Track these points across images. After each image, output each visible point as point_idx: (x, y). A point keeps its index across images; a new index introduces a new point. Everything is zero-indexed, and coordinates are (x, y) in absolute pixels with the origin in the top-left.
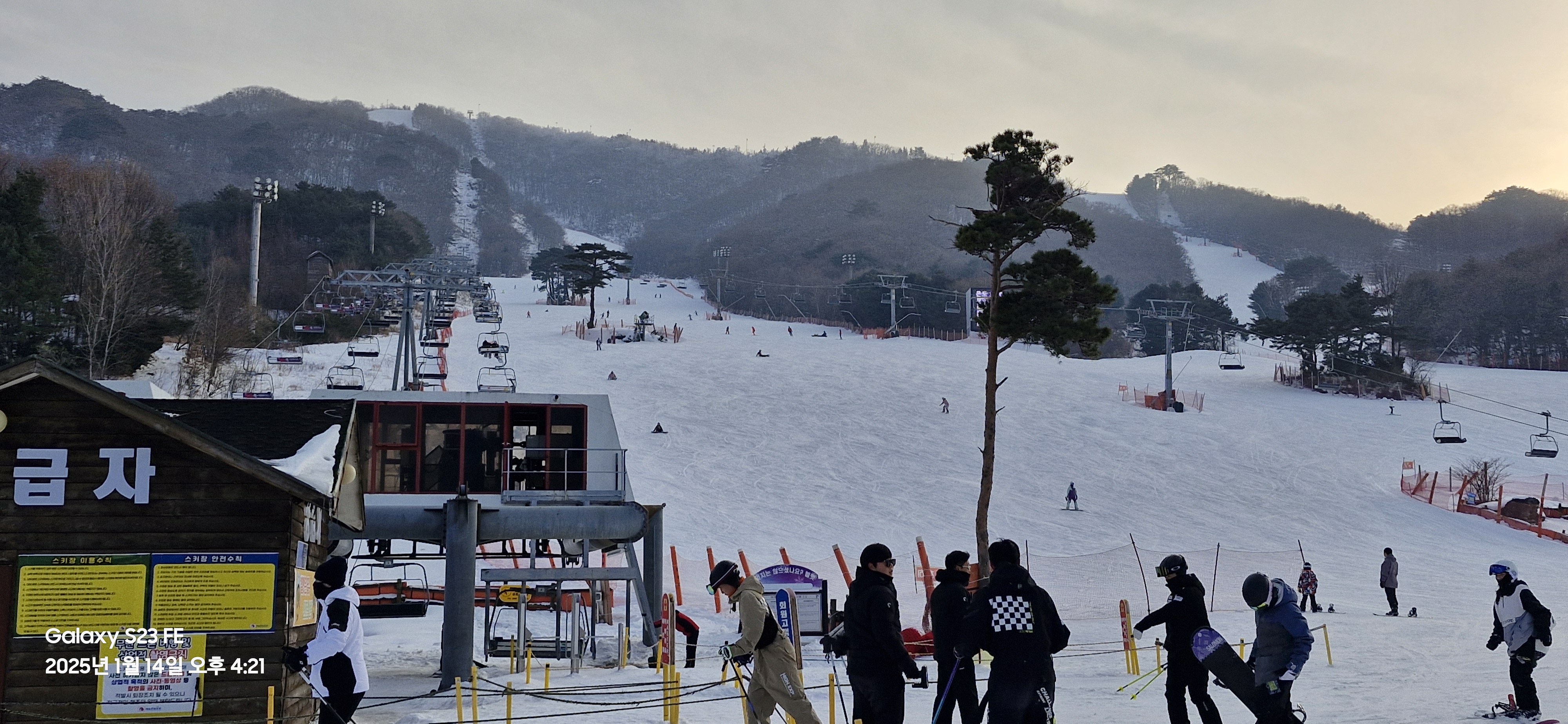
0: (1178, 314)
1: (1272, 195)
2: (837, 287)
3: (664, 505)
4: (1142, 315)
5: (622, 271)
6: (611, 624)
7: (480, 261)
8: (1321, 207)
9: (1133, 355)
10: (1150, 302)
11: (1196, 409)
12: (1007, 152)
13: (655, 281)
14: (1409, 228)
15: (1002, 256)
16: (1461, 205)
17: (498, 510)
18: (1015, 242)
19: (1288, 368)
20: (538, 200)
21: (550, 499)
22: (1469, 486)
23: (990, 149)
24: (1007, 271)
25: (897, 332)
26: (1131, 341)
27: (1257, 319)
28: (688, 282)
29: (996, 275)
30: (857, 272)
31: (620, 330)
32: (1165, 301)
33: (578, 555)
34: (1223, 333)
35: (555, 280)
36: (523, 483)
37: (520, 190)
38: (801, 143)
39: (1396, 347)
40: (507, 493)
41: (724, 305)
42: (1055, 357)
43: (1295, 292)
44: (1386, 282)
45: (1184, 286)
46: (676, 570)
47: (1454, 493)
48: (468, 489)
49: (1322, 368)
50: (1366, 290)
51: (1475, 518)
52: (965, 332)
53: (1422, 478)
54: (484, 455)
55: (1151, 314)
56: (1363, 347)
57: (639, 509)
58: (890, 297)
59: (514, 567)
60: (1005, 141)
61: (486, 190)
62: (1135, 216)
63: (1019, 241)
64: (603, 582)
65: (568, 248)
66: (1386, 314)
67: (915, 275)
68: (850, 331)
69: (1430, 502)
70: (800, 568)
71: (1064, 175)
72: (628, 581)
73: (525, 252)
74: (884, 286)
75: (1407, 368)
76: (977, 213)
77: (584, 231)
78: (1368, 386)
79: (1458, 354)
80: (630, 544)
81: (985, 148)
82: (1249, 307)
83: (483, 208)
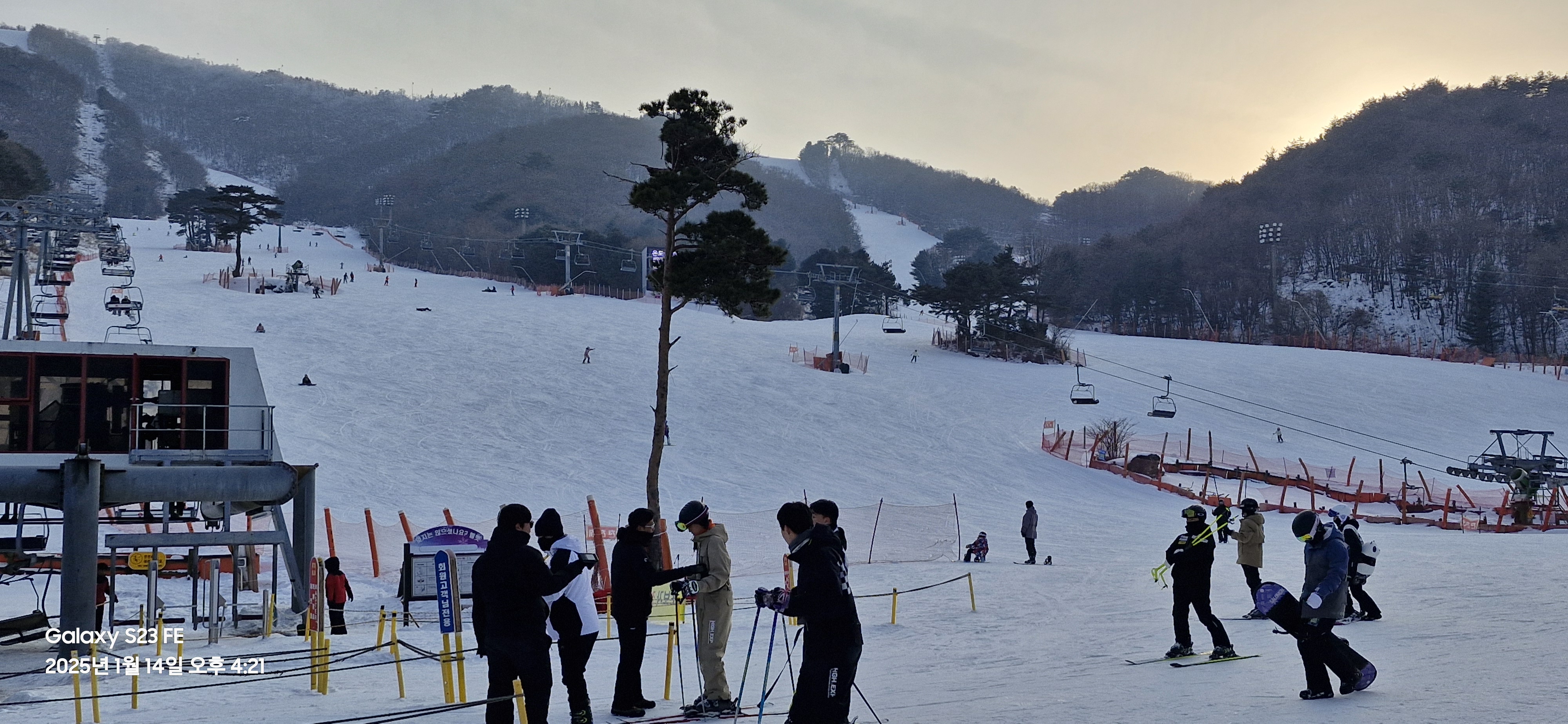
0: (845, 279)
1: (934, 167)
2: (509, 241)
3: (317, 465)
4: (812, 279)
5: (272, 216)
6: (257, 592)
7: (107, 201)
8: (978, 180)
9: (804, 317)
10: (819, 266)
11: (860, 371)
12: (682, 111)
13: (309, 229)
14: (1054, 204)
15: (676, 215)
16: (1101, 184)
17: (124, 471)
18: (690, 201)
19: (945, 333)
20: (176, 137)
21: (186, 459)
22: (1100, 443)
23: (666, 106)
24: (681, 231)
25: (571, 289)
26: (802, 304)
27: (918, 285)
28: (347, 231)
29: (670, 234)
30: (531, 227)
31: (269, 279)
32: (833, 266)
33: (218, 519)
34: (887, 298)
35: (196, 223)
36: (155, 442)
37: (155, 125)
38: (471, 90)
39: (1041, 315)
40: (136, 452)
41: (387, 257)
42: (728, 318)
43: (952, 260)
44: (1033, 254)
45: (852, 252)
46: (330, 533)
47: (1087, 450)
48: (89, 448)
49: (975, 333)
50: (1016, 261)
51: (1105, 473)
52: (641, 291)
53: (1060, 437)
54: (110, 411)
55: (820, 277)
56: (1012, 314)
57: (288, 469)
58: (564, 254)
59: (145, 532)
60: (681, 99)
61: (115, 123)
62: (807, 182)
63: (693, 201)
64: (248, 546)
65: (211, 189)
66: (1032, 283)
67: (590, 232)
68: (523, 287)
69: (1067, 459)
70: (465, 529)
71: (738, 137)
72: (275, 546)
73: (161, 192)
74: (558, 242)
75: (1049, 334)
76: (651, 171)
77: (230, 173)
78: (1015, 351)
79: (1094, 321)
80: (277, 506)
81: (660, 105)
82: (911, 273)
83: (111, 142)
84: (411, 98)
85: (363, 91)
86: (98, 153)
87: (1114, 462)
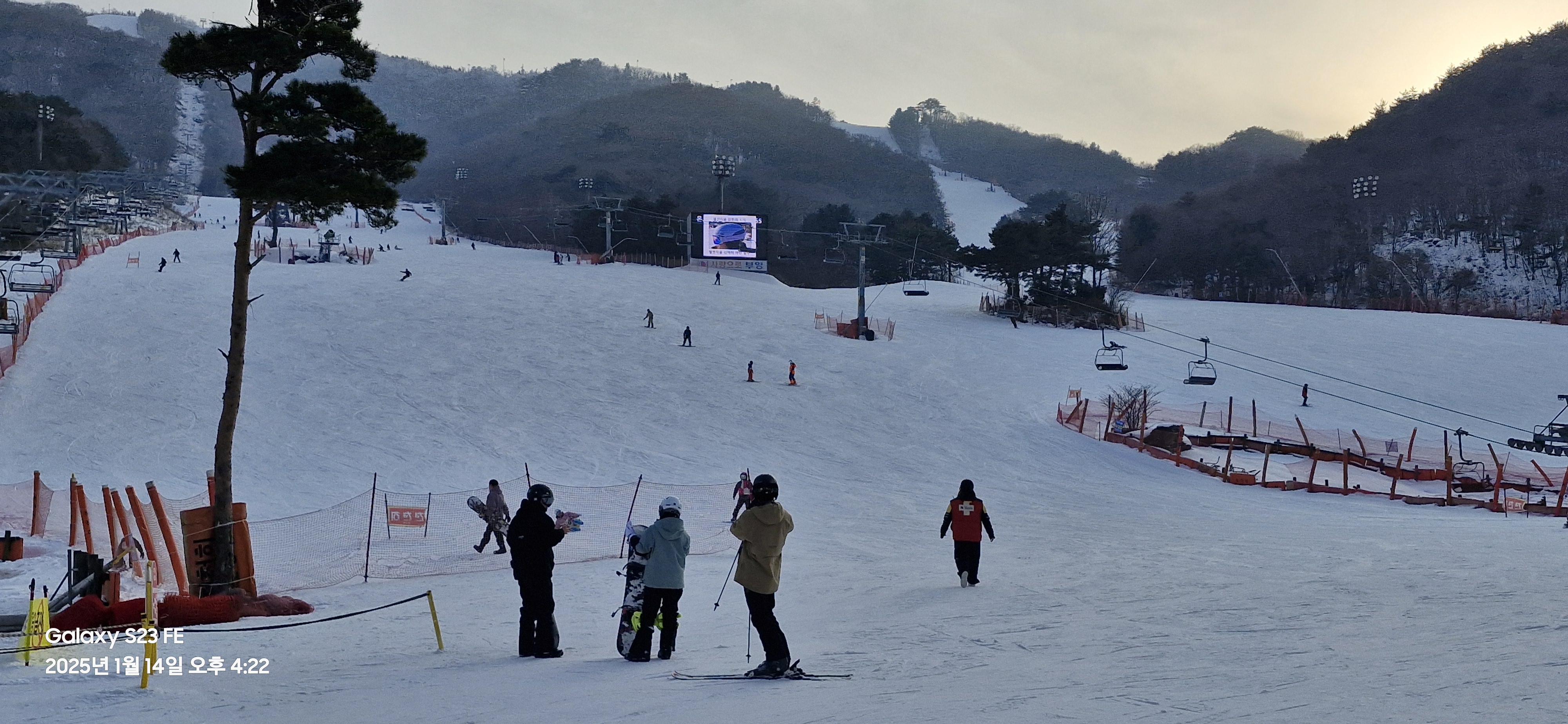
0: (873, 239)
1: (1028, 132)
2: (573, 212)
4: (836, 239)
7: (203, 180)
8: (1076, 144)
10: (843, 225)
14: (1155, 166)
16: (1206, 145)
19: (994, 298)
25: (611, 257)
38: (560, 65)
41: (461, 231)
49: (1025, 298)
52: (687, 258)
55: (843, 237)
58: (605, 221)
61: (214, 104)
62: (895, 148)
69: (1081, 432)
75: (1107, 298)
78: (1067, 316)
79: (1174, 286)
83: (210, 122)
84: (503, 74)
85: (457, 68)
86: (196, 134)
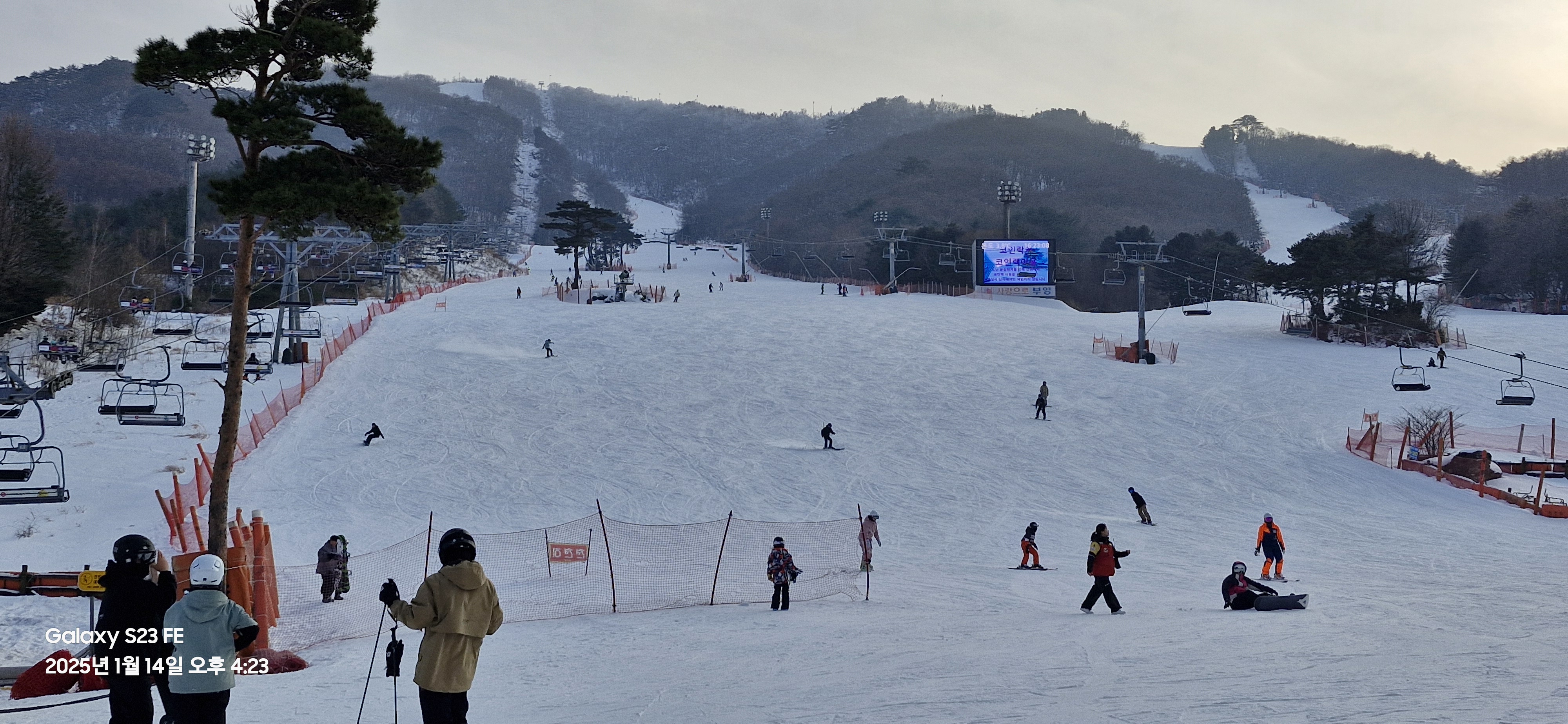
0: (1153, 258)
1: (1355, 144)
2: (868, 246)
8: (1408, 155)
10: (1119, 245)
13: (709, 246)
14: (1496, 174)
19: (1296, 317)
20: (605, 169)
25: (895, 287)
32: (1137, 243)
37: (588, 160)
38: (866, 104)
49: (1331, 316)
52: (970, 286)
55: (1120, 257)
58: (888, 252)
61: (548, 160)
62: (1208, 168)
69: (1372, 459)
74: (882, 239)
75: (1424, 314)
77: (649, 199)
78: (1378, 334)
83: (544, 177)
84: (812, 117)
85: (769, 114)
86: (532, 188)
87: (1429, 461)
